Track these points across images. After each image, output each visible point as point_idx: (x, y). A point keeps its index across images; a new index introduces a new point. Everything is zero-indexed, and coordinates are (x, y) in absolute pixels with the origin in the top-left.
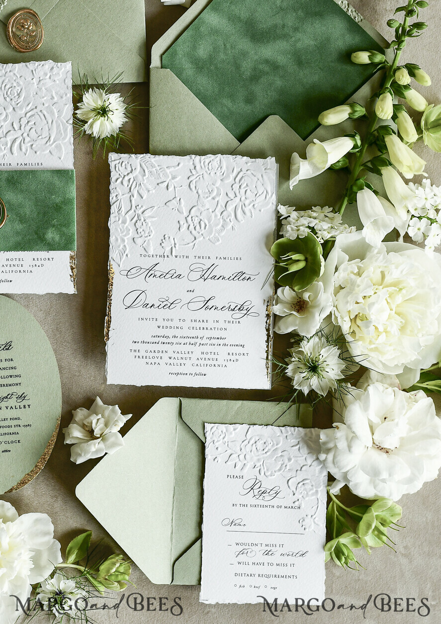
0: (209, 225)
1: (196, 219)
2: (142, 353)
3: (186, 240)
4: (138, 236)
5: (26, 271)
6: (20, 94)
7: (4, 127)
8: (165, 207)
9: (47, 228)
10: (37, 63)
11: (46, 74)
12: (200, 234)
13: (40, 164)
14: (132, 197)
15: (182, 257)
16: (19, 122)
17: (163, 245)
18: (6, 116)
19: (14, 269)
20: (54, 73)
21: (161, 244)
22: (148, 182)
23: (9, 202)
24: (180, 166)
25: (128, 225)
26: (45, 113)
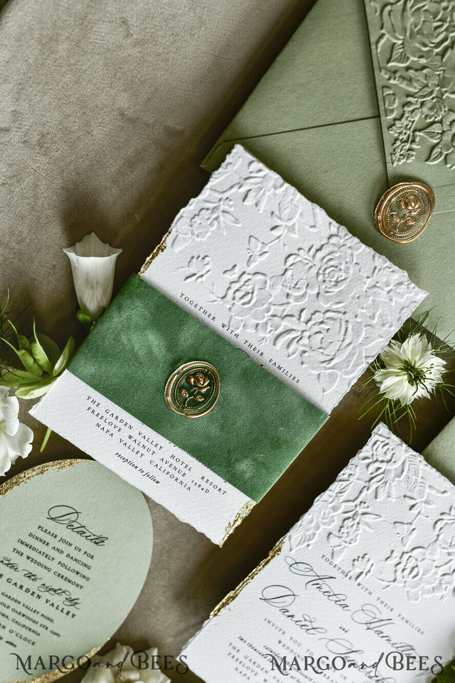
0: (421, 578)
1: (414, 561)
2: (240, 656)
3: (383, 575)
4: (337, 534)
5: (184, 485)
6: (339, 284)
7: (290, 306)
8: (392, 525)
9: (246, 457)
10: (388, 263)
11: (388, 285)
12: (404, 580)
13: (296, 380)
14: (366, 488)
15: (364, 589)
16: (313, 314)
17: (356, 563)
18: (303, 296)
19: (172, 471)
20: (398, 291)
21: (354, 560)
22: (396, 487)
23: (226, 397)
24: (445, 495)
25: (337, 515)
26: (350, 328)
